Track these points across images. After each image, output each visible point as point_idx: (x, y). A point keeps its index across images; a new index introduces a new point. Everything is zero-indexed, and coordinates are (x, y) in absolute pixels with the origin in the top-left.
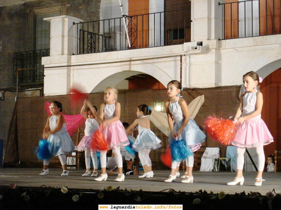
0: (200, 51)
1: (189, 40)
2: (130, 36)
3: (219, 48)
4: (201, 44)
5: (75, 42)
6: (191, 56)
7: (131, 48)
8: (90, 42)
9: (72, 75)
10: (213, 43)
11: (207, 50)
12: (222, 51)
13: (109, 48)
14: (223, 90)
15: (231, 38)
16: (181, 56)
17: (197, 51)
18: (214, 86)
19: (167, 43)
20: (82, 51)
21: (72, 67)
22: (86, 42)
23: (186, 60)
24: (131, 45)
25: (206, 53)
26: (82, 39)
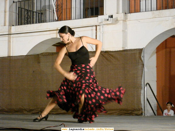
0: (111, 22)
1: (102, 14)
2: (57, 11)
3: (125, 20)
4: (112, 17)
5: (15, 16)
6: (104, 26)
7: (58, 20)
8: (26, 16)
9: (11, 41)
10: (121, 16)
11: (117, 21)
12: (128, 22)
13: (40, 21)
14: (129, 52)
15: (135, 12)
16: (96, 26)
17: (108, 22)
18: (121, 49)
19: (85, 16)
20: (20, 23)
21: (12, 35)
22: (23, 17)
23: (100, 29)
24: (58, 18)
25: (116, 24)
26: (20, 15)
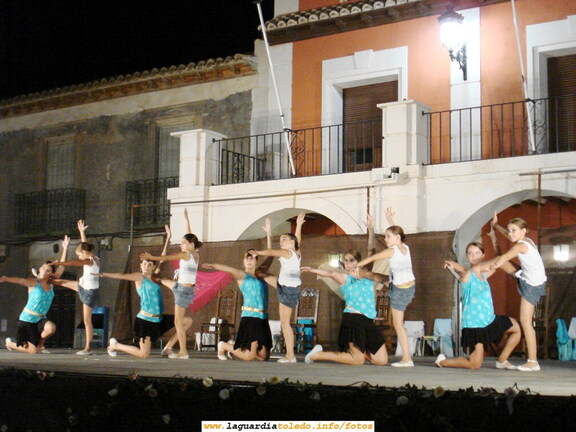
0: (395, 181)
1: (379, 165)
2: (295, 159)
3: (422, 176)
4: (397, 171)
5: (215, 166)
6: (383, 188)
7: (296, 176)
8: (236, 166)
9: (210, 214)
10: (414, 170)
11: (406, 179)
12: (428, 181)
13: (263, 176)
14: (429, 237)
15: (441, 163)
16: (368, 188)
17: (391, 181)
18: (415, 232)
19: (347, 168)
20: (225, 180)
21: (211, 203)
22: (230, 167)
23: (375, 193)
24: (296, 172)
25: (405, 184)
26: (224, 164)
